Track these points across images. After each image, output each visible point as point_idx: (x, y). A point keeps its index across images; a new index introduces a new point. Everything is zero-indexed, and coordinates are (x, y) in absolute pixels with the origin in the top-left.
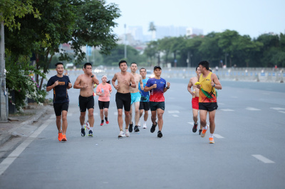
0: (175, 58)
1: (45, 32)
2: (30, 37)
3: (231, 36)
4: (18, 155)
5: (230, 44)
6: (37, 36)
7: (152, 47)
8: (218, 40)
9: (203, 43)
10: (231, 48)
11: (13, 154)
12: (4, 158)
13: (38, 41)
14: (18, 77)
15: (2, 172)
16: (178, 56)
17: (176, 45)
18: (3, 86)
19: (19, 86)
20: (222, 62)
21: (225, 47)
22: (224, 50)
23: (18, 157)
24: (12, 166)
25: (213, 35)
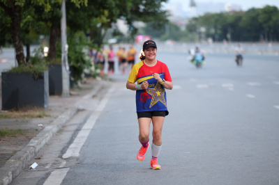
0: (216, 33)
1: (104, 8)
2: (90, 13)
3: (272, 12)
4: (91, 127)
5: (270, 19)
6: (96, 12)
7: (194, 22)
8: (258, 15)
9: (244, 19)
10: (271, 23)
11: (85, 127)
12: (78, 130)
13: (96, 16)
14: (76, 52)
15: (82, 144)
16: (219, 32)
17: (217, 21)
18: (65, 61)
19: (77, 61)
20: (262, 36)
21: (265, 22)
22: (264, 25)
23: (92, 130)
24: (89, 138)
25: (253, 10)
